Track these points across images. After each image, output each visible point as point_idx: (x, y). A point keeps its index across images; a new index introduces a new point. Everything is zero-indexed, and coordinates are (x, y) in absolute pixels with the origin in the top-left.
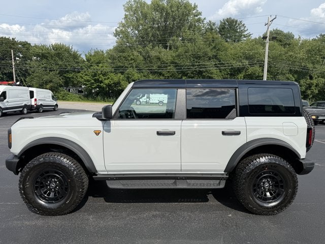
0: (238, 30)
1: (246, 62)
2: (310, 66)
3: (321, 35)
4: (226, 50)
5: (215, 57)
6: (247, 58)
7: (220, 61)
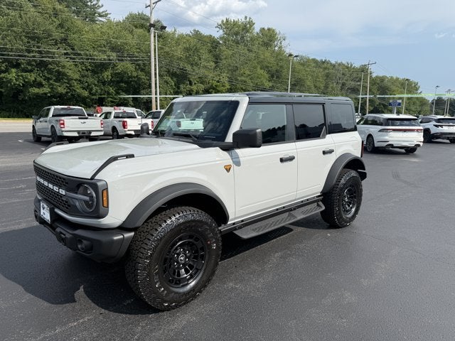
0: (89, 4)
1: (114, 56)
2: (189, 68)
3: (195, 30)
4: (79, 31)
5: (64, 40)
6: (113, 49)
7: (73, 49)
